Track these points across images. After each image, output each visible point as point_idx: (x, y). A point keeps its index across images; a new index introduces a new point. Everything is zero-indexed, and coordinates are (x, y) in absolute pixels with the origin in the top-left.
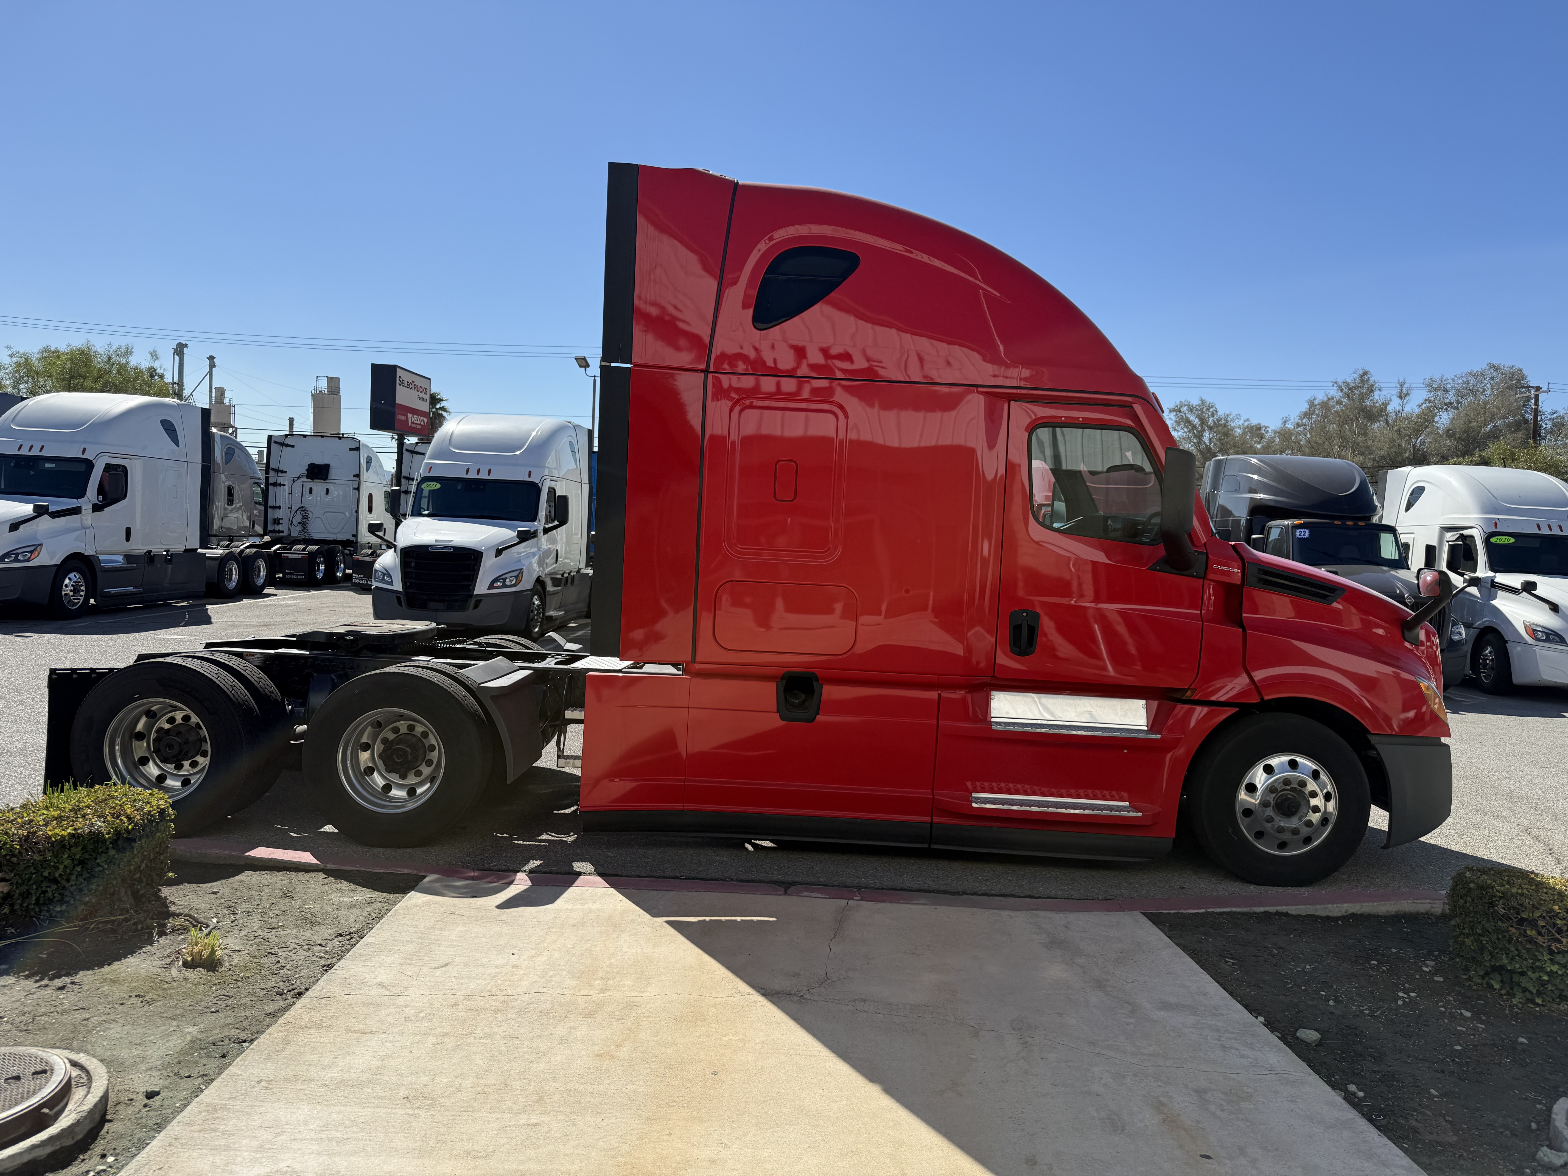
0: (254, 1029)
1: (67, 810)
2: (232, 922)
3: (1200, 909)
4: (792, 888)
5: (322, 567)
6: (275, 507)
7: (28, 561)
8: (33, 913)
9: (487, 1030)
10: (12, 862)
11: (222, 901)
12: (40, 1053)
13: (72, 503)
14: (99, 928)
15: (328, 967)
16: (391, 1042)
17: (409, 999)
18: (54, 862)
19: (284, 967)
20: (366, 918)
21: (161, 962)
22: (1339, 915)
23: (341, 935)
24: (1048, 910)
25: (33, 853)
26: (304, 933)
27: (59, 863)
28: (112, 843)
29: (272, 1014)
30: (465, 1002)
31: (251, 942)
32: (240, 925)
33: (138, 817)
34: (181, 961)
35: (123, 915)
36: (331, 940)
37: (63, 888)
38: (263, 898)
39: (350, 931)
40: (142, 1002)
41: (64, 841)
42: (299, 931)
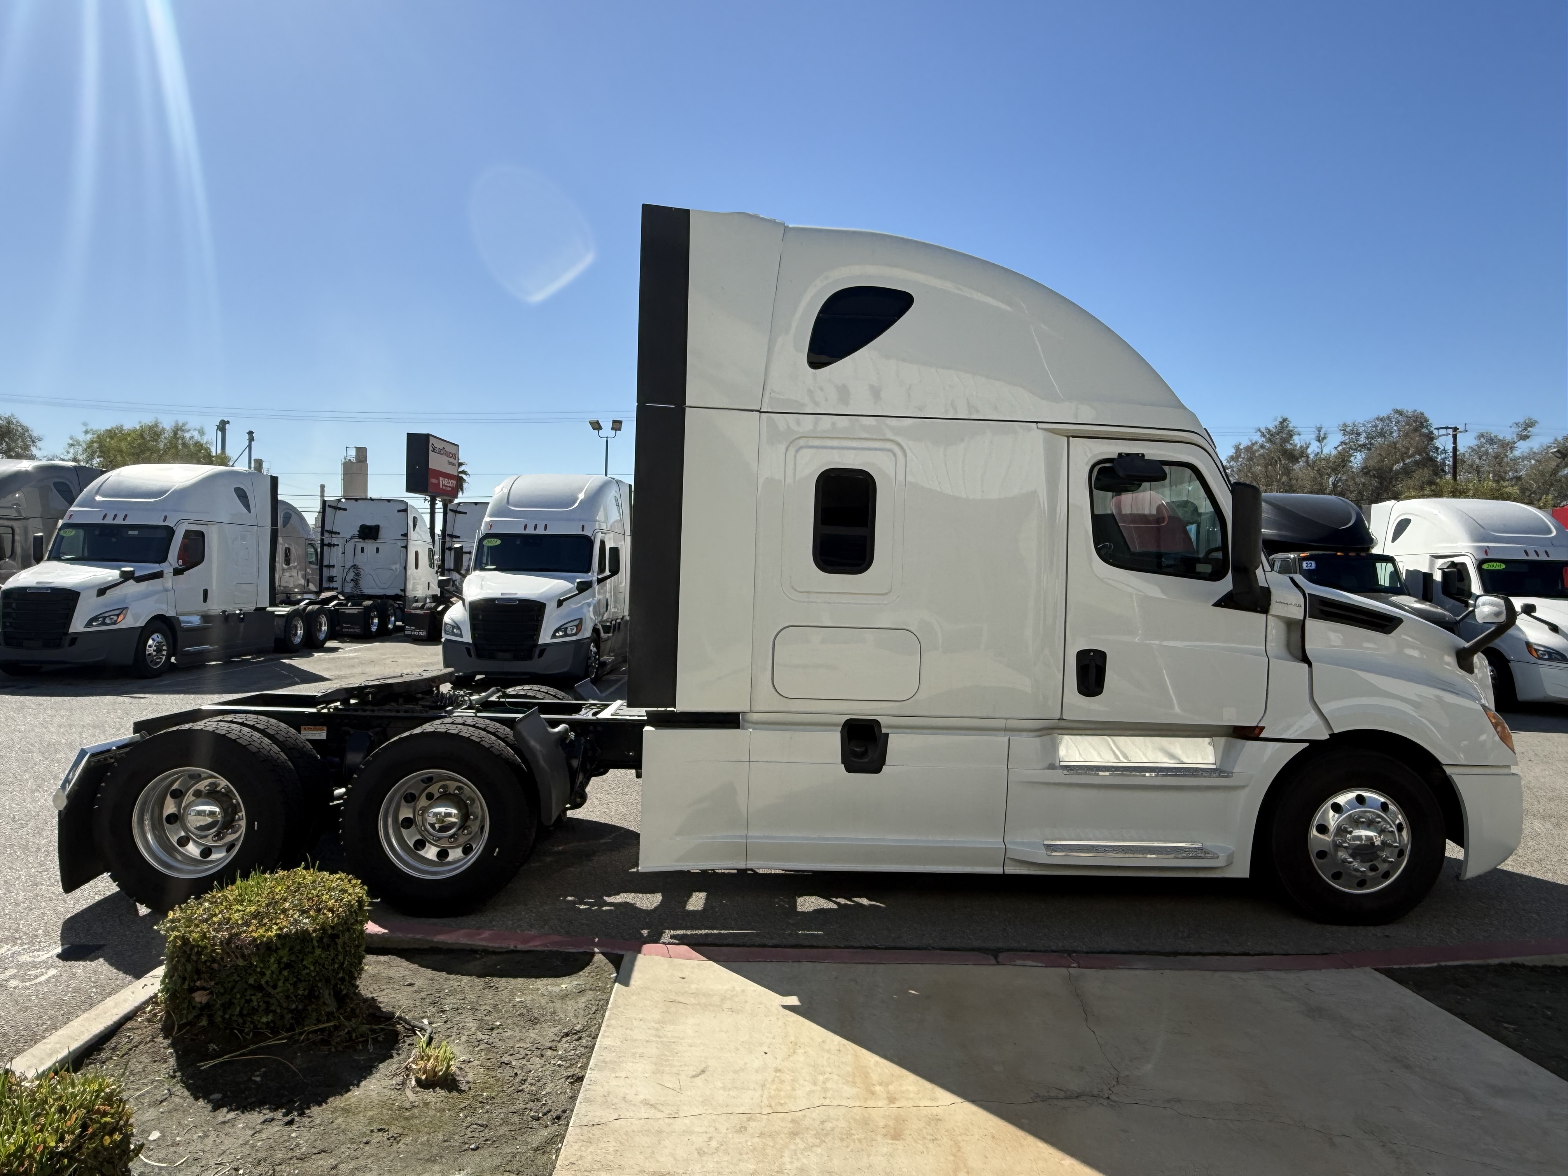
1: (264, 905)
2: (445, 1022)
3: (1432, 962)
4: (1002, 956)
5: (376, 621)
6: (329, 566)
7: (114, 623)
8: (235, 1025)
10: (212, 969)
11: (423, 995)
13: (154, 568)
14: (308, 1039)
15: (576, 1081)
17: (687, 1121)
18: (261, 968)
19: (525, 1080)
20: (585, 1010)
21: (391, 1082)
23: (567, 1035)
24: (1276, 970)
25: (237, 957)
26: (527, 1034)
27: (265, 968)
28: (318, 941)
29: (541, 1149)
30: (750, 1123)
31: (477, 1049)
32: (456, 1027)
33: (341, 910)
34: (414, 1079)
35: (330, 1021)
36: (559, 1042)
37: (269, 995)
38: (466, 989)
39: (575, 1028)
40: (388, 1139)
41: (270, 943)
42: (521, 1031)
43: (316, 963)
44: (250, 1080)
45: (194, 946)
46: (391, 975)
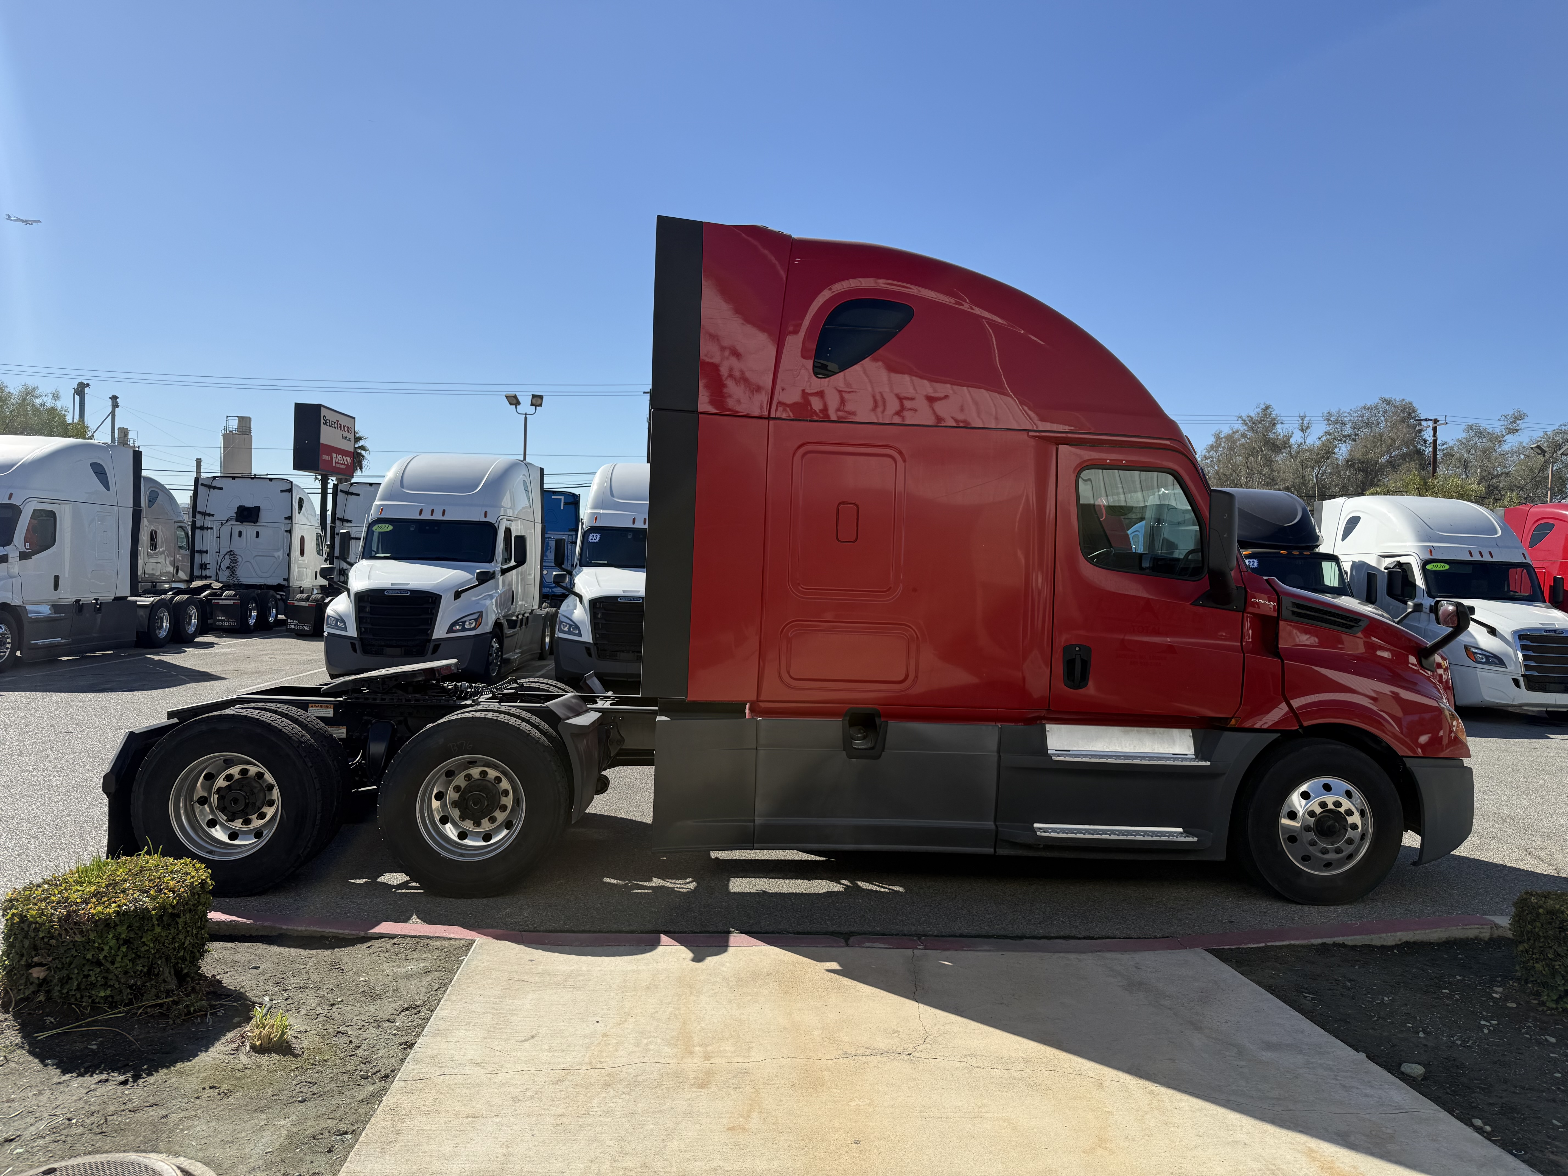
0: (352, 1118)
1: (104, 885)
2: (286, 999)
3: (1261, 943)
4: (852, 939)
5: (254, 613)
6: (201, 552)
8: (73, 1000)
9: (603, 1107)
10: (51, 946)
11: (267, 976)
12: (141, 1159)
14: (147, 1013)
15: (408, 1046)
16: (507, 1126)
17: (508, 1076)
18: (99, 944)
19: (359, 1047)
20: (427, 988)
21: (226, 1049)
22: (1393, 943)
24: (1112, 951)
25: (75, 934)
26: (367, 1009)
27: (104, 944)
28: (157, 920)
29: (366, 1101)
30: (568, 1077)
31: (315, 1021)
32: (296, 1003)
33: (182, 890)
34: (248, 1045)
35: (171, 997)
36: (399, 1015)
37: (108, 970)
38: (310, 971)
39: (417, 1003)
40: (219, 1094)
41: (108, 919)
42: (361, 1006)
43: (155, 941)
44: (87, 1047)
45: (31, 923)
46: (236, 959)
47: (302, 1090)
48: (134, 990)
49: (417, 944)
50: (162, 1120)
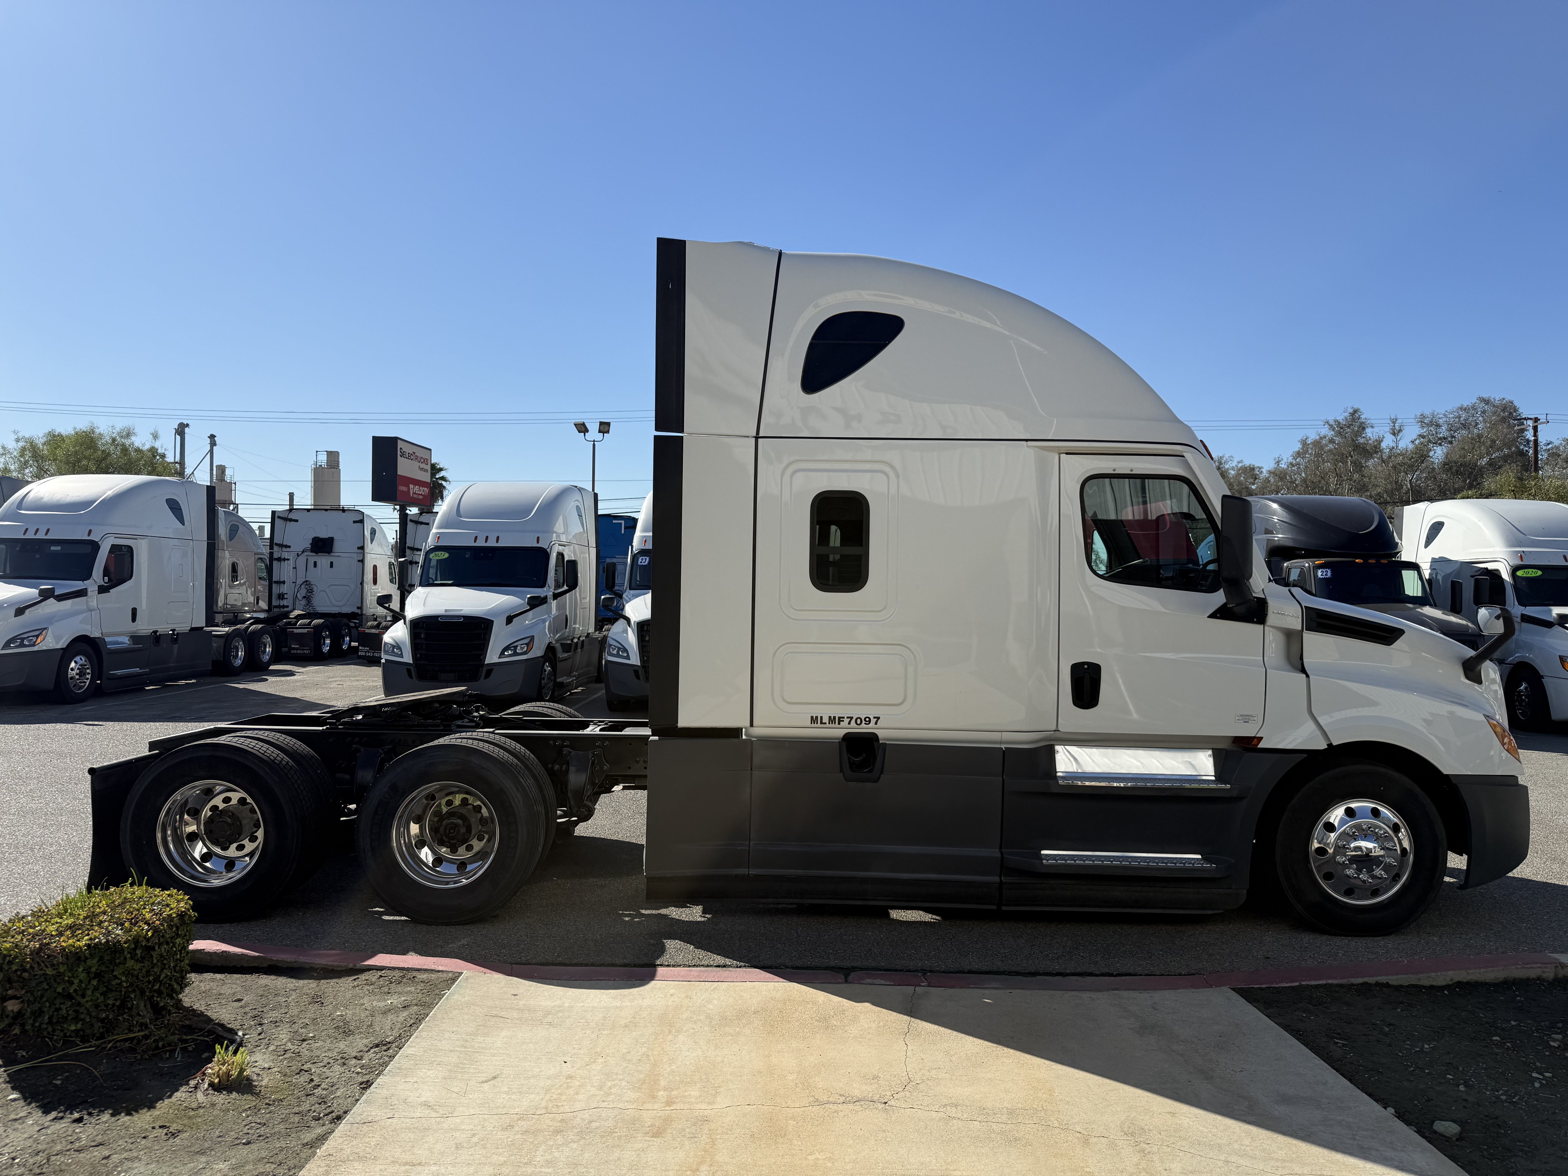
0: (291, 1163)
1: (82, 917)
2: (260, 1034)
3: (1293, 982)
4: (854, 973)
5: (328, 641)
6: (279, 582)
7: (34, 645)
8: (45, 1034)
9: (548, 1157)
10: (24, 978)
11: (247, 1009)
13: (78, 585)
14: (116, 1047)
15: (366, 1085)
17: (458, 1120)
18: (69, 977)
19: (319, 1086)
20: (402, 1024)
22: (1444, 983)
23: (377, 1046)
24: (1130, 990)
25: (47, 967)
26: (337, 1045)
27: (73, 977)
28: (130, 953)
29: (310, 1144)
30: (520, 1122)
31: (281, 1058)
32: (268, 1038)
33: (158, 922)
34: (207, 1083)
35: (143, 1031)
36: (367, 1052)
37: (79, 1004)
38: (291, 1004)
39: (387, 1040)
40: (166, 1135)
41: (80, 952)
42: (332, 1042)
43: (129, 973)
44: (51, 1083)
45: (5, 956)
46: (222, 992)
47: (249, 1131)
48: (106, 1024)
49: (403, 977)
50: (103, 1162)
